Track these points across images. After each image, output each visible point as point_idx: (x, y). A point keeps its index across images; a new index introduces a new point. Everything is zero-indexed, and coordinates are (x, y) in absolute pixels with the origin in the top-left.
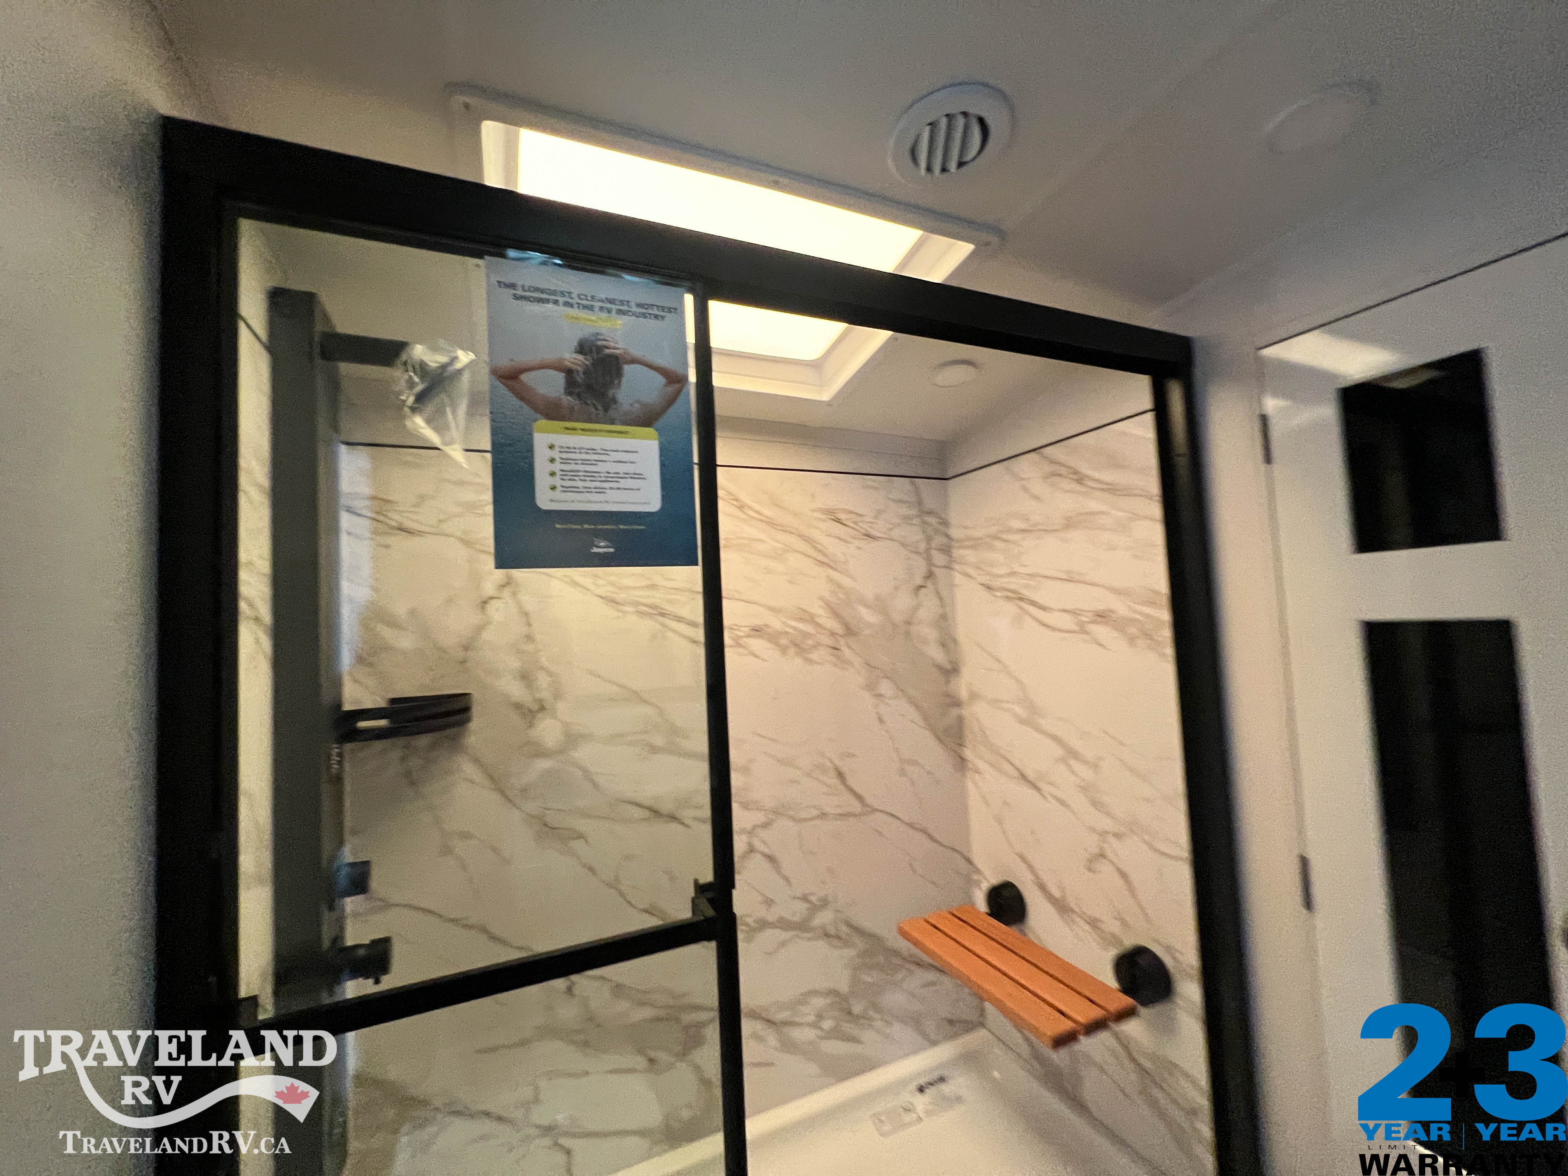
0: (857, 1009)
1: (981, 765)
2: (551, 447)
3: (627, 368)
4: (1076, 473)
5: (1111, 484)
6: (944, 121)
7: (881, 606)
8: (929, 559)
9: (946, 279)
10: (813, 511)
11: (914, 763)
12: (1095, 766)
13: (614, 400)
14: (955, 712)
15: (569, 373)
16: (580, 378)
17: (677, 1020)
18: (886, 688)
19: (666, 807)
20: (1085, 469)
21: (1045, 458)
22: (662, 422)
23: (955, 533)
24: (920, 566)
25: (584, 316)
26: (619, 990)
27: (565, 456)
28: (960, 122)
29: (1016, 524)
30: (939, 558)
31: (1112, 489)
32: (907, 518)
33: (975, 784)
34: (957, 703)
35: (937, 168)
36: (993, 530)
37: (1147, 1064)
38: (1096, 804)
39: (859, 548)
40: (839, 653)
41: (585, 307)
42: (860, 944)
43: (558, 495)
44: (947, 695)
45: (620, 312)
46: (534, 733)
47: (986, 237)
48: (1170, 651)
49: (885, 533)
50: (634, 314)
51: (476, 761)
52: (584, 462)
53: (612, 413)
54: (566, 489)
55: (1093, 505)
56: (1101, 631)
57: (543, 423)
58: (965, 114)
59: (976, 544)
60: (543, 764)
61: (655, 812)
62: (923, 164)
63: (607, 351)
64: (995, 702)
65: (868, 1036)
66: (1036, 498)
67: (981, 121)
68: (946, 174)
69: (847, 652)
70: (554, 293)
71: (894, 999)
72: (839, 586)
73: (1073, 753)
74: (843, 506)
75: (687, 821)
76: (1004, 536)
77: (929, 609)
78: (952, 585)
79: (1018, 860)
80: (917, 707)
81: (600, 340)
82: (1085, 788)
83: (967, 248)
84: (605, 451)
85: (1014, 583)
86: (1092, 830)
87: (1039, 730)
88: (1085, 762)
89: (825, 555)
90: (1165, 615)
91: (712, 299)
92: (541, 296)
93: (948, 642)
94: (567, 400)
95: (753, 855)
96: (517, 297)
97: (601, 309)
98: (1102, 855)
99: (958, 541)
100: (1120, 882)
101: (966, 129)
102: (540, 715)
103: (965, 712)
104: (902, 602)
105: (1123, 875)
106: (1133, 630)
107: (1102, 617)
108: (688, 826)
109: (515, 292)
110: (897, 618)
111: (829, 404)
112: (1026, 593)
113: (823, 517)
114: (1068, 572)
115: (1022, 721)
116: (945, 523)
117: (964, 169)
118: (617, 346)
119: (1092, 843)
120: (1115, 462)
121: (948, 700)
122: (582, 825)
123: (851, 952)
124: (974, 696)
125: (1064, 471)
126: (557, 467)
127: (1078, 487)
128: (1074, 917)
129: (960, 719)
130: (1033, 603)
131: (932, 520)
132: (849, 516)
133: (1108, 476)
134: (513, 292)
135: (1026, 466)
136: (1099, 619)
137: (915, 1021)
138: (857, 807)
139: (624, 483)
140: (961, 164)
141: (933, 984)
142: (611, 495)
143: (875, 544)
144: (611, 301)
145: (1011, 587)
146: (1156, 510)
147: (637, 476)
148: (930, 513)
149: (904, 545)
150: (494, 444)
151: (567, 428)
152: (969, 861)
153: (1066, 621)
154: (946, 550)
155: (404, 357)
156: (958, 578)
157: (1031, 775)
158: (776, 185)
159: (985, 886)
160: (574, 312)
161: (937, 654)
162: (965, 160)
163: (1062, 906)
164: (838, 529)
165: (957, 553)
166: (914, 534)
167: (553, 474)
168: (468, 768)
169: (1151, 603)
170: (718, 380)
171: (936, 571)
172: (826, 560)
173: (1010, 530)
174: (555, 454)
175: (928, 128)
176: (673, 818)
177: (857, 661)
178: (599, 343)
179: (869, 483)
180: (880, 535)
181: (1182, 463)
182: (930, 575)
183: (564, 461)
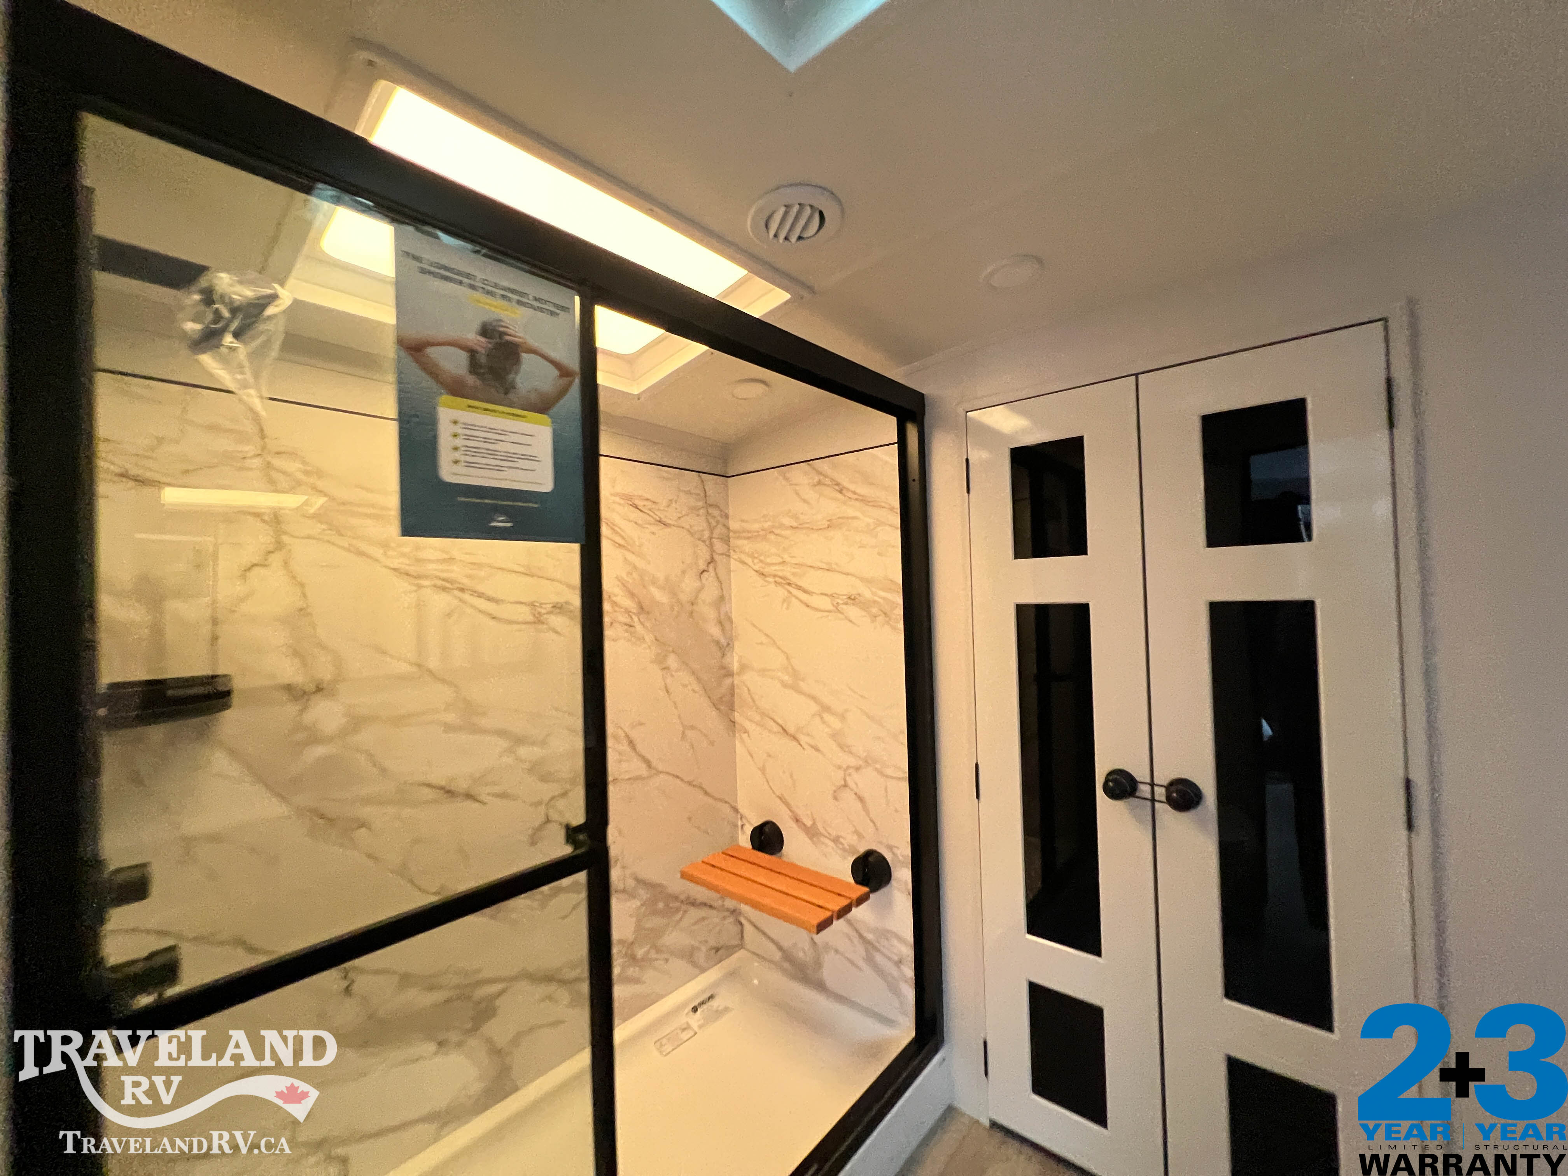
0: (640, 952)
1: (748, 725)
2: (455, 422)
3: (524, 356)
4: (838, 484)
5: (863, 496)
6: (796, 208)
7: (671, 589)
8: (711, 546)
9: (763, 316)
10: (612, 495)
11: (692, 728)
12: (842, 717)
13: (513, 386)
14: (728, 681)
15: (472, 353)
16: (483, 360)
17: (469, 998)
18: (672, 661)
19: (463, 785)
20: (846, 483)
21: (814, 469)
22: (554, 410)
23: (733, 525)
24: (704, 553)
25: (488, 301)
26: (406, 980)
27: (468, 432)
28: (808, 211)
29: (787, 521)
30: (719, 546)
31: (864, 500)
32: (694, 509)
33: (742, 741)
34: (730, 674)
35: (782, 237)
36: (767, 525)
37: (870, 936)
38: (842, 747)
39: (653, 533)
40: (632, 629)
41: (488, 293)
42: (643, 893)
43: (459, 469)
44: (723, 667)
45: (519, 302)
46: (308, 718)
47: (805, 293)
48: (901, 625)
49: (676, 521)
50: (532, 307)
51: (233, 753)
52: (486, 440)
53: (511, 396)
54: (469, 465)
55: (851, 512)
56: (853, 612)
57: (446, 398)
58: (811, 206)
59: (751, 537)
60: (320, 751)
61: (449, 793)
62: (772, 233)
63: (508, 338)
64: (763, 672)
65: (649, 975)
66: (805, 501)
67: (821, 214)
68: (787, 242)
69: (639, 628)
70: (459, 273)
71: (674, 938)
72: (635, 567)
73: (826, 709)
74: (640, 493)
75: (483, 798)
76: (777, 531)
77: (710, 593)
78: (729, 571)
79: (778, 801)
80: (699, 680)
81: (502, 326)
82: (835, 736)
83: (787, 296)
84: (503, 433)
85: (787, 571)
86: (840, 767)
87: (800, 692)
88: (834, 714)
89: (623, 538)
90: (898, 599)
91: (598, 304)
92: (446, 274)
93: (725, 622)
94: (471, 380)
95: (549, 826)
96: (423, 271)
97: (503, 296)
98: (846, 785)
99: (735, 532)
100: (859, 805)
101: (811, 217)
102: (315, 698)
103: (737, 680)
104: (689, 584)
105: (861, 799)
106: (874, 610)
107: (852, 599)
108: (484, 803)
109: (422, 265)
110: (684, 598)
111: (639, 397)
112: (793, 579)
113: (622, 502)
114: (828, 564)
115: (785, 685)
116: (727, 517)
117: (801, 242)
118: (517, 334)
119: (838, 777)
120: (868, 479)
121: (723, 672)
122: (367, 812)
123: (636, 903)
124: (744, 667)
125: (828, 482)
126: (459, 442)
127: (839, 495)
128: (822, 839)
129: (732, 688)
130: (799, 588)
131: (715, 512)
132: (646, 503)
133: (863, 490)
134: (418, 264)
135: (797, 474)
136: (850, 601)
137: (689, 955)
138: (643, 771)
139: (521, 463)
140: (800, 238)
141: (703, 919)
142: (509, 474)
143: (668, 530)
144: (513, 291)
145: (780, 574)
146: (897, 520)
147: (532, 458)
148: (715, 506)
149: (692, 534)
150: (400, 413)
151: (470, 406)
152: (736, 810)
153: (825, 603)
154: (726, 540)
155: (203, 282)
156: (734, 564)
157: (791, 730)
158: (650, 212)
159: (749, 830)
160: (477, 295)
161: (715, 631)
162: (805, 236)
163: (812, 832)
164: (635, 515)
165: (733, 542)
166: (699, 523)
167: (456, 449)
168: (220, 761)
169: (889, 590)
170: (602, 379)
171: (716, 557)
172: (622, 542)
173: (782, 526)
174: (458, 429)
175: (783, 209)
176: (469, 796)
177: (649, 638)
178: (502, 329)
179: (665, 475)
180: (670, 522)
181: (914, 487)
182: (712, 561)
183: (468, 438)
